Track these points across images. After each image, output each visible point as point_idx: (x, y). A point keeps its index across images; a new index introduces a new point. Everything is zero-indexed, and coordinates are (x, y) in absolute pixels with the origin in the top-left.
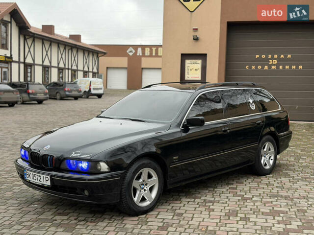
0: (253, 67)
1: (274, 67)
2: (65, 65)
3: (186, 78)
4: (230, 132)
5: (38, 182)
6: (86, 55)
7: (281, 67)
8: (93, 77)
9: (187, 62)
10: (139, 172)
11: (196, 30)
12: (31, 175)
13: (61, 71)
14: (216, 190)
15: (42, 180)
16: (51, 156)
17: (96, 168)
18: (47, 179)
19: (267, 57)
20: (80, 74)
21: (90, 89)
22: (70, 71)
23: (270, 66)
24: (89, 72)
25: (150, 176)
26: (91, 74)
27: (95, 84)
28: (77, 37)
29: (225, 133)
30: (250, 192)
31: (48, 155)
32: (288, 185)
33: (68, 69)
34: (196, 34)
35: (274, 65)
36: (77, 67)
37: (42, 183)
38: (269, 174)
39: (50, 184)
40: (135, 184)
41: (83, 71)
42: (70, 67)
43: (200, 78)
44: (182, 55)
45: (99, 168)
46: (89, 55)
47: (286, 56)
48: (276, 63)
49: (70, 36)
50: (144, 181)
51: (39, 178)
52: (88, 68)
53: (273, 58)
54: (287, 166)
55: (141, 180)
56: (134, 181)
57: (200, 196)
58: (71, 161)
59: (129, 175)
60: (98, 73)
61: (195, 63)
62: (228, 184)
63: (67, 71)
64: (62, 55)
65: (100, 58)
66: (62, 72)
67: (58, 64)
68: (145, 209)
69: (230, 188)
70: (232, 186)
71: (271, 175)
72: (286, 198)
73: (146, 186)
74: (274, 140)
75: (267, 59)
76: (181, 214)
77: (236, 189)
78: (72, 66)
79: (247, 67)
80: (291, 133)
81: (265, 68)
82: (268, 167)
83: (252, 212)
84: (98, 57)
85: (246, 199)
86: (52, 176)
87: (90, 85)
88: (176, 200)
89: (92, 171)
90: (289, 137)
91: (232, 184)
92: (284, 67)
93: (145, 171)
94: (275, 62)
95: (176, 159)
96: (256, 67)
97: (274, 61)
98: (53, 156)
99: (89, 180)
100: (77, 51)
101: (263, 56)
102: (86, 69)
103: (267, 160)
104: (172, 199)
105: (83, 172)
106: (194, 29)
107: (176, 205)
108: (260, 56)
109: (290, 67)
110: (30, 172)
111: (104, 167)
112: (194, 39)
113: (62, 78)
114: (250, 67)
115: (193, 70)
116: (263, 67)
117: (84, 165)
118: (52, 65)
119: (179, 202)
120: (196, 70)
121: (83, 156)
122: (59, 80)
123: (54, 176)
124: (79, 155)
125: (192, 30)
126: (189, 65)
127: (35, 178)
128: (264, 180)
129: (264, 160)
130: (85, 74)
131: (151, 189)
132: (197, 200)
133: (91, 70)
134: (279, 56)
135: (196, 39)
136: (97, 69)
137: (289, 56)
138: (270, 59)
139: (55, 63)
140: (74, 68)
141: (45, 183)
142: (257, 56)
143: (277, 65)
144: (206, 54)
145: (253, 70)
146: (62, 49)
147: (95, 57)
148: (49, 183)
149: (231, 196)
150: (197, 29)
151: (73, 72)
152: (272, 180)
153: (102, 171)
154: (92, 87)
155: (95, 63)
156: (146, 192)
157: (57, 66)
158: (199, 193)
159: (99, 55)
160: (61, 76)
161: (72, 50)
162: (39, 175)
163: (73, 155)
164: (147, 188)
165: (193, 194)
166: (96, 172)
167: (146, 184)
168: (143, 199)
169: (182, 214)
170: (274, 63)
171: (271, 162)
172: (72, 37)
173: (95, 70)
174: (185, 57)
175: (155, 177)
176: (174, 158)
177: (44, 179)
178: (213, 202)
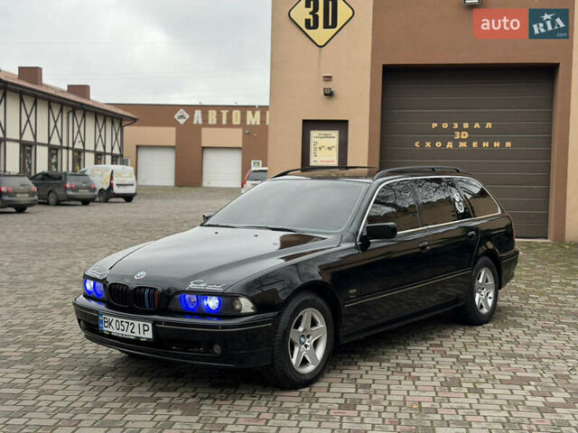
0: (428, 144)
1: (463, 145)
2: (61, 141)
3: (312, 163)
4: (431, 250)
5: (128, 334)
6: (101, 123)
7: (475, 144)
8: (112, 163)
9: (314, 134)
10: (299, 315)
11: (328, 78)
12: (113, 324)
13: (53, 152)
14: (409, 348)
15: (136, 330)
16: (151, 288)
17: (232, 307)
18: (146, 328)
19: (451, 126)
20: (89, 158)
21: (111, 185)
22: (71, 152)
23: (456, 143)
24: (105, 154)
25: (314, 323)
26: (108, 158)
27: (120, 175)
28: (83, 90)
29: (424, 251)
30: (466, 350)
31: (146, 288)
32: (524, 339)
33: (68, 148)
34: (328, 85)
35: (463, 140)
36: (84, 144)
37: (137, 334)
38: (487, 323)
39: (151, 337)
40: (294, 335)
41: (94, 152)
42: (71, 145)
43: (335, 164)
44: (304, 121)
45: (238, 307)
46: (105, 122)
47: (483, 126)
48: (466, 137)
49: (69, 86)
50: (304, 330)
51: (130, 327)
52: (104, 148)
53: (461, 129)
54: (511, 311)
55: (301, 329)
56: (292, 330)
57: (386, 357)
58: (187, 296)
59: (284, 319)
60: (122, 156)
61: (327, 136)
62: (425, 339)
63: (64, 151)
64: (56, 122)
65: (125, 128)
66: (56, 154)
67: (49, 139)
68: (308, 378)
69: (431, 345)
70: (432, 342)
71: (490, 325)
72: (529, 358)
73: (308, 340)
74: (493, 265)
75: (451, 131)
76: (368, 386)
77: (441, 345)
78: (74, 143)
79: (417, 144)
80: (517, 253)
81: (448, 146)
82: (485, 311)
83: (483, 380)
84: (121, 127)
85: (466, 361)
86: (155, 323)
87: (112, 178)
88: (350, 364)
89: (225, 313)
90: (514, 259)
91: (433, 339)
92: (480, 145)
93: (307, 314)
94: (465, 135)
95: (352, 294)
96: (433, 145)
97: (463, 133)
98: (155, 289)
99: (223, 327)
100: (84, 116)
101: (445, 125)
102: (100, 149)
103: (483, 298)
104: (341, 363)
105: (210, 314)
106: (325, 77)
107: (354, 372)
108: (440, 126)
109: (491, 145)
110: (111, 318)
111: (246, 305)
112: (325, 94)
113: (56, 164)
114: (423, 144)
115: (325, 148)
116: (444, 145)
117: (213, 303)
118: (39, 140)
119: (356, 368)
120: (330, 148)
121: (210, 288)
122: (50, 168)
123: (160, 322)
124: (202, 286)
125: (322, 79)
126: (318, 140)
127: (122, 328)
128: (483, 331)
129: (480, 299)
130: (99, 158)
131: (316, 344)
132: (385, 365)
133: (108, 150)
134: (471, 126)
135: (329, 94)
136: (121, 149)
137: (489, 125)
138: (456, 130)
139: (42, 138)
140: (79, 146)
141: (142, 335)
142: (434, 125)
143: (469, 141)
144: (347, 121)
145: (428, 150)
146: (56, 112)
147: (117, 126)
148: (149, 335)
149: (438, 357)
150: (330, 77)
151: (76, 154)
152: (495, 332)
153: (242, 312)
154: (115, 182)
155: (116, 138)
156: (308, 349)
157: (46, 142)
158: (384, 354)
159: (124, 123)
160: (53, 161)
161: (74, 114)
162: (130, 322)
163: (192, 286)
164: (310, 342)
165: (374, 355)
166: (232, 313)
167: (308, 337)
168: (305, 362)
169: (370, 385)
170: (463, 137)
171: (490, 302)
172: (72, 88)
173: (116, 151)
174: (309, 125)
175: (321, 325)
176: (351, 291)
177: (140, 329)
178: (413, 367)
